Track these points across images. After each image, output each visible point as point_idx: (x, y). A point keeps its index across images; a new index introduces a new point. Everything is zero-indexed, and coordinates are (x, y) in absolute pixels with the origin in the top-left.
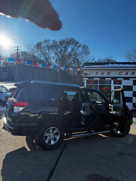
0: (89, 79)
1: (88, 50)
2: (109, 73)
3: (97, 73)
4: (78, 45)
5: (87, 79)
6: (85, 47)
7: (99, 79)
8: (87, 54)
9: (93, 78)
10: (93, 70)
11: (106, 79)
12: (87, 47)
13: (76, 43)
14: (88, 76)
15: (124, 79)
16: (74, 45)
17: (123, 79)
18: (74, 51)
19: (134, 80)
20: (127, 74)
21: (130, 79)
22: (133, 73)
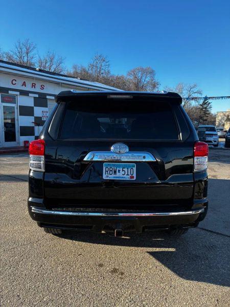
15: (21, 94)
17: (18, 93)
19: (35, 98)
20: (24, 84)
21: (30, 95)
22: (34, 85)
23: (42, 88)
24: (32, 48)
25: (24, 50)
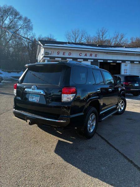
0: (50, 59)
1: (31, 25)
2: (70, 54)
3: (58, 53)
4: (18, 17)
5: (49, 58)
6: (27, 21)
7: (60, 59)
8: (29, 29)
9: (54, 58)
10: (55, 49)
11: (67, 59)
12: (29, 21)
13: (16, 14)
14: (49, 55)
15: (84, 60)
16: (13, 16)
17: (82, 60)
18: (13, 23)
19: (91, 62)
20: (86, 55)
21: (89, 60)
22: (91, 55)
23: (96, 56)
24: (105, 32)
25: (101, 34)
